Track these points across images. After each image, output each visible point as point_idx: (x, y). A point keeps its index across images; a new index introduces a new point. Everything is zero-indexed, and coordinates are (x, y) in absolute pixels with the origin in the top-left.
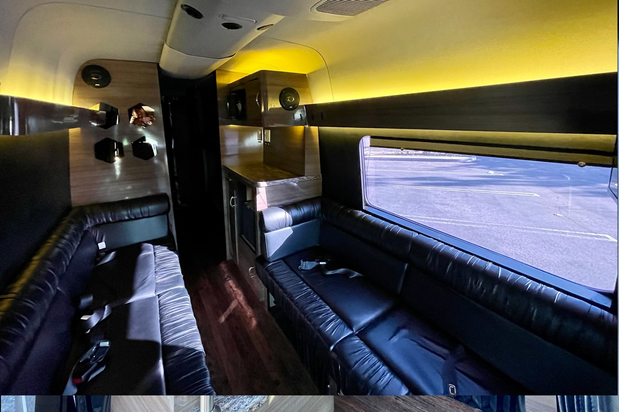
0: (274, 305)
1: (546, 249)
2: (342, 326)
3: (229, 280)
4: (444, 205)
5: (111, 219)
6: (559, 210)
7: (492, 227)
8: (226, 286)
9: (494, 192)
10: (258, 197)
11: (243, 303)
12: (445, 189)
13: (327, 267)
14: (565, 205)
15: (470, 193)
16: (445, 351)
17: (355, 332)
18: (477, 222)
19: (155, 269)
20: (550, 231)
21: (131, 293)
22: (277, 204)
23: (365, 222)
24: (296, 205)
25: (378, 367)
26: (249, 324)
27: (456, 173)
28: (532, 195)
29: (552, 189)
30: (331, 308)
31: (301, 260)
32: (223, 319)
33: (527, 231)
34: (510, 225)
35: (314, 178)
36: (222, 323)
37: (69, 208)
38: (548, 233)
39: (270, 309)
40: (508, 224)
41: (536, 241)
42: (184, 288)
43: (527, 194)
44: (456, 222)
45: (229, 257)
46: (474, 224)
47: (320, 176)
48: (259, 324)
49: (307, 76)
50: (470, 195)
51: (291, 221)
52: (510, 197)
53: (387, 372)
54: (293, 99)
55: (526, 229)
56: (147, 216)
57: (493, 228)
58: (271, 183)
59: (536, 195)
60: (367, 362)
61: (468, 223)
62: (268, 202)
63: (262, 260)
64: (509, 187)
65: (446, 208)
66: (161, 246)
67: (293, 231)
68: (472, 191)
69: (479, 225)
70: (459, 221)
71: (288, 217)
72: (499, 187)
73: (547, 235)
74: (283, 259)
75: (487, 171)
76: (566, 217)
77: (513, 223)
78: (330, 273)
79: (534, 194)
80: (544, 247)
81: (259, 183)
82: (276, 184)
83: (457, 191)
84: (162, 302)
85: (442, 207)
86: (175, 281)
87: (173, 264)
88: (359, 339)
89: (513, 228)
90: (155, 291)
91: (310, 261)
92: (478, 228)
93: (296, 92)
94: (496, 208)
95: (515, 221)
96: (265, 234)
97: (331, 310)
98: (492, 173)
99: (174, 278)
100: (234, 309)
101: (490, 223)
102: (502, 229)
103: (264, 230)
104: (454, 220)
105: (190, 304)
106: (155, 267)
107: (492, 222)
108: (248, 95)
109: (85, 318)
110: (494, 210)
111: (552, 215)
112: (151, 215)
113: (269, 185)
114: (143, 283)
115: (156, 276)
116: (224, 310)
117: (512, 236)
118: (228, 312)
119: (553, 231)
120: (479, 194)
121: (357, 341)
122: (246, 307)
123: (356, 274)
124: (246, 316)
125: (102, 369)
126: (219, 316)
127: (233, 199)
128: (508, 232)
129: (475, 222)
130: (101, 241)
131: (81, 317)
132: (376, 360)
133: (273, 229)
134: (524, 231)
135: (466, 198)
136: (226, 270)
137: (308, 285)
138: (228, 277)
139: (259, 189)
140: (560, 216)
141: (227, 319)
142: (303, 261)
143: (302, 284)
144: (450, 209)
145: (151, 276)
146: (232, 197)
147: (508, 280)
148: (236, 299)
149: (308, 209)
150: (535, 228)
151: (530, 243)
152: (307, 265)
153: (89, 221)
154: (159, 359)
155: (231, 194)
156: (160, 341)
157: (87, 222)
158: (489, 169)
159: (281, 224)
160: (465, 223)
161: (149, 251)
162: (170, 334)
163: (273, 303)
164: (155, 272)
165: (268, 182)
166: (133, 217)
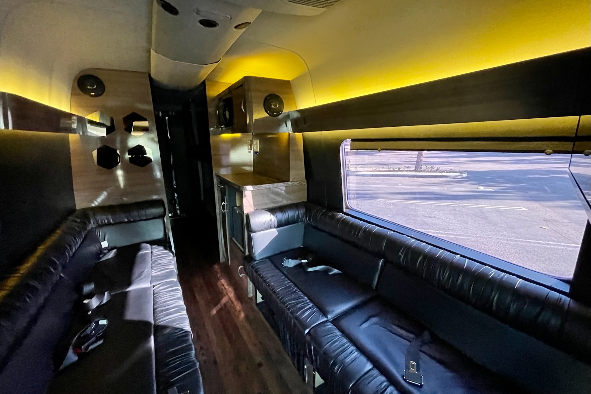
0: (261, 300)
1: (529, 259)
2: (318, 313)
3: (221, 279)
4: (431, 218)
5: (111, 221)
6: (546, 223)
7: (477, 238)
8: (219, 284)
9: (481, 206)
10: (245, 200)
11: (233, 299)
12: (434, 203)
13: (309, 265)
14: (553, 219)
15: (458, 207)
16: (412, 336)
17: (329, 319)
18: (462, 234)
19: (151, 265)
20: (534, 243)
21: (129, 284)
22: (263, 207)
23: (345, 222)
24: (282, 209)
25: (346, 347)
26: (238, 317)
27: (446, 188)
28: (520, 209)
29: (541, 204)
30: (309, 299)
31: (284, 257)
32: (214, 312)
33: (512, 242)
34: (495, 237)
35: (299, 183)
36: (214, 316)
37: (72, 211)
38: (532, 244)
39: (257, 305)
40: (493, 236)
41: (520, 251)
42: (176, 281)
43: (515, 208)
44: (442, 234)
45: (222, 259)
46: (460, 235)
47: (304, 182)
48: (247, 317)
49: (291, 83)
50: (458, 209)
51: (276, 222)
52: (498, 211)
53: (355, 351)
54: (277, 106)
55: (511, 240)
56: (144, 218)
57: (479, 239)
58: (257, 187)
59: (524, 209)
60: (338, 342)
61: (454, 235)
62: (255, 206)
63: (250, 258)
64: (498, 201)
65: (433, 220)
66: (158, 247)
67: (278, 232)
68: (460, 205)
69: (464, 236)
70: (445, 232)
71: (273, 220)
72: (487, 201)
73: (532, 246)
74: (269, 258)
75: (476, 186)
76: (552, 229)
77: (499, 234)
78: (310, 269)
79: (522, 208)
80: (527, 257)
81: (246, 187)
82: (262, 188)
83: (446, 205)
84: (155, 291)
85: (429, 219)
86: (169, 275)
87: (167, 261)
88: (332, 324)
89: (498, 239)
90: (151, 282)
91: (292, 259)
92: (463, 239)
93: (280, 99)
94: (482, 221)
95: (501, 233)
96: (251, 234)
97: (308, 301)
98: (482, 188)
99: (168, 272)
100: (225, 305)
101: (475, 235)
102: (487, 240)
103: (250, 231)
104: (440, 232)
105: (181, 294)
106: (152, 263)
107: (477, 234)
108: (235, 102)
109: (86, 301)
110: (480, 223)
111: (538, 228)
112: (148, 218)
113: (255, 189)
114: (140, 275)
115: (151, 270)
116: (216, 305)
117: (496, 246)
118: (219, 306)
119: (538, 242)
120: (466, 208)
121: (330, 326)
122: (236, 303)
123: (336, 271)
124: (236, 311)
125: (100, 342)
126: (211, 309)
127: (224, 205)
128: (493, 243)
129: (461, 234)
130: (104, 240)
131: (83, 301)
132: (345, 342)
133: (259, 229)
134: (509, 242)
135: (455, 212)
136: (219, 271)
137: (289, 280)
138: (222, 276)
139: (246, 192)
140: (547, 228)
141: (218, 312)
142: (286, 259)
143: (284, 278)
144: (437, 221)
145: (147, 270)
146: (223, 203)
147: (473, 270)
148: (227, 295)
149: (293, 213)
150: (520, 240)
151: (514, 253)
152: (290, 263)
153: (92, 222)
154: (150, 336)
155: (223, 200)
156: (153, 322)
157: (90, 223)
158: (479, 184)
159: (267, 226)
160: (451, 234)
161: (147, 250)
162: (161, 317)
163: (261, 299)
164: (151, 267)
165: (254, 186)
166: (132, 220)
